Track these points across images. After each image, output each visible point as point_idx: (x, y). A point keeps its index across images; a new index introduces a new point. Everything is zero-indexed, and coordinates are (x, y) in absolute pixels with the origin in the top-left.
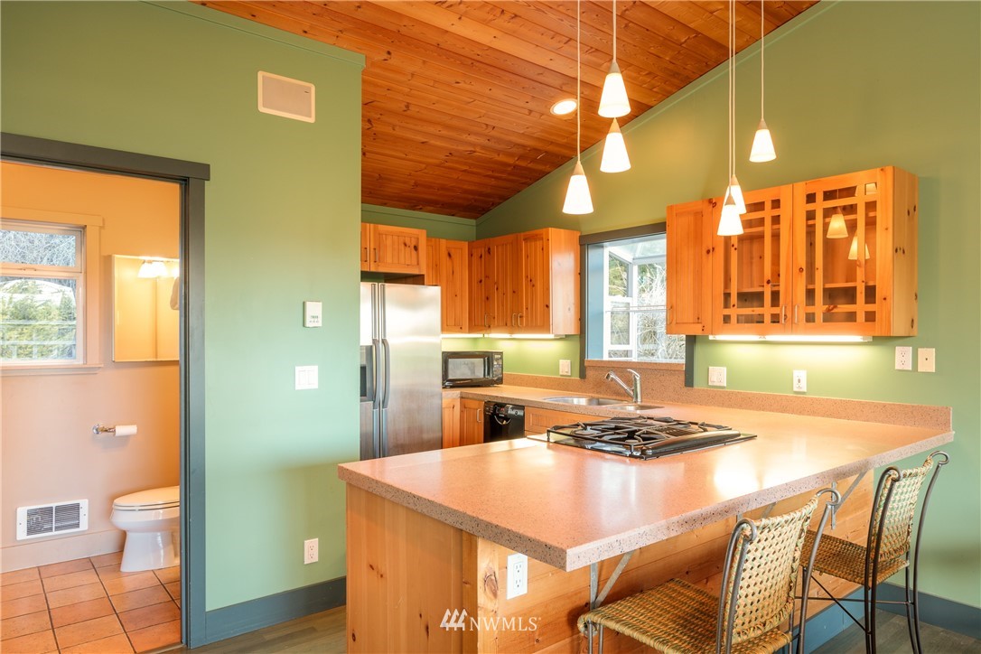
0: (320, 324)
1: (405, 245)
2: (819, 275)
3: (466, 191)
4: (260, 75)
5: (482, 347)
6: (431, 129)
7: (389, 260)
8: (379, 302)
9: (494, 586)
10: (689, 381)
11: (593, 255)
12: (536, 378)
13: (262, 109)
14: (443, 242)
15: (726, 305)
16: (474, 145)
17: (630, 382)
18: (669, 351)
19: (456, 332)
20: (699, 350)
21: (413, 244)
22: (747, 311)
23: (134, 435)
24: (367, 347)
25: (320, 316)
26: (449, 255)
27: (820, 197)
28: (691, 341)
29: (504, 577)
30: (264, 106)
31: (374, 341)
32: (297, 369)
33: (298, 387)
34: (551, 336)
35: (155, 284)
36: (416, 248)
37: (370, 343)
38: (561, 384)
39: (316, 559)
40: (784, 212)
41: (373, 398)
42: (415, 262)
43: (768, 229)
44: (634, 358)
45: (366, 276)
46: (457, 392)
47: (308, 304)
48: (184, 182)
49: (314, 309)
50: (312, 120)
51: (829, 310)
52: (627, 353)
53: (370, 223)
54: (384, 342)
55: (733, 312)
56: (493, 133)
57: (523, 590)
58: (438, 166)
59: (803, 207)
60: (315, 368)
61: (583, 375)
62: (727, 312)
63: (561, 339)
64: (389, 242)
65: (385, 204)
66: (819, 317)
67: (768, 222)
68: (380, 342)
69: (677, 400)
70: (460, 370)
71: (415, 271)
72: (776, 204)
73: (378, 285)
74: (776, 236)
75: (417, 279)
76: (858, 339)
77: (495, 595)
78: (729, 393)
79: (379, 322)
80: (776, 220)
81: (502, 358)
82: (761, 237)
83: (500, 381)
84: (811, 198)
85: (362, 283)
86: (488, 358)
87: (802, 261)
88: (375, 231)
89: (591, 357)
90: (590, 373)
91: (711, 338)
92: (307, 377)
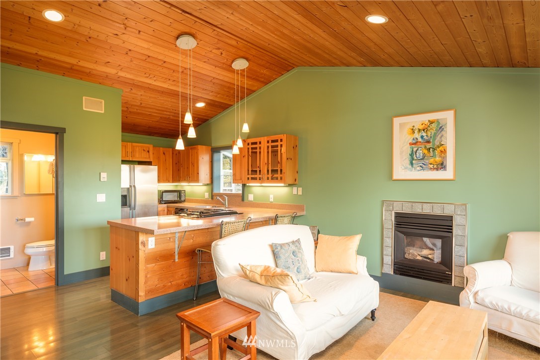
0: (106, 180)
1: (144, 150)
2: (270, 165)
3: (170, 130)
4: (84, 98)
5: (179, 189)
6: (151, 110)
7: (137, 156)
8: (132, 172)
9: (144, 244)
10: (243, 200)
11: (216, 156)
12: (197, 200)
13: (84, 109)
14: (161, 148)
15: (248, 174)
16: (170, 115)
17: (224, 200)
18: (236, 189)
19: (167, 183)
20: (246, 189)
21: (147, 149)
22: (253, 176)
23: (33, 222)
24: (127, 188)
25: (106, 177)
26: (164, 154)
27: (270, 142)
28: (244, 186)
29: (148, 243)
30: (85, 108)
31: (130, 186)
32: (97, 195)
33: (98, 201)
34: (201, 184)
35: (39, 163)
36: (148, 152)
37: (129, 187)
38: (206, 202)
39: (105, 259)
40: (262, 146)
41: (130, 206)
42: (148, 157)
43: (258, 150)
44: (234, 192)
45: (124, 162)
46: (166, 205)
47: (101, 173)
48: (57, 133)
49: (104, 175)
50: (103, 112)
51: (272, 176)
52: (231, 190)
53: (129, 142)
54: (134, 186)
55: (250, 176)
56: (176, 112)
57: (153, 246)
58: (157, 121)
59: (266, 145)
60: (104, 195)
61: (212, 198)
62: (248, 176)
63: (205, 185)
64: (137, 149)
65: (138, 134)
66: (270, 178)
67: (258, 148)
68: (132, 187)
69: (239, 206)
70: (167, 197)
71: (148, 160)
72: (260, 143)
73: (132, 166)
74: (260, 152)
75: (149, 163)
76: (283, 185)
77: (144, 247)
78: (254, 203)
79: (132, 178)
80: (260, 148)
81: (185, 192)
82: (256, 152)
83: (184, 201)
84: (268, 142)
85: (122, 165)
86: (179, 192)
87: (266, 161)
88: (132, 145)
89: (215, 191)
90: (215, 198)
91: (247, 185)
92: (101, 198)
